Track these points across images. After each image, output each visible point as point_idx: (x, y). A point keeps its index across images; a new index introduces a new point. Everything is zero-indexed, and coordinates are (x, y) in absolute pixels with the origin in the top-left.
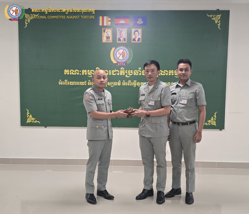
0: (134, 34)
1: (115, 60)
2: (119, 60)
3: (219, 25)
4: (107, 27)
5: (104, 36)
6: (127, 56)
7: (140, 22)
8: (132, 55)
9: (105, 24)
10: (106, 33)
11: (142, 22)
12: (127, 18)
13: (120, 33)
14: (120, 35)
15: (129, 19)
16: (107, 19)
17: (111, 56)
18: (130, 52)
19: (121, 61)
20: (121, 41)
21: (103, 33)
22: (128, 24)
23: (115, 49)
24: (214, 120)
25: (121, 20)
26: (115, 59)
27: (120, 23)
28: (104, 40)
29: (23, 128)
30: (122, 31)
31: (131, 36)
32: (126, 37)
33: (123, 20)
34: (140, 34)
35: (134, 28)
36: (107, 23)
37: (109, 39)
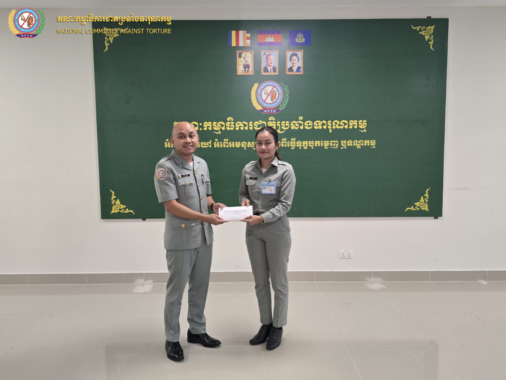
0: (290, 60)
1: (260, 105)
2: (266, 105)
3: (431, 43)
4: (244, 49)
5: (240, 63)
6: (280, 97)
7: (300, 39)
8: (287, 95)
9: (241, 44)
10: (242, 59)
11: (304, 40)
12: (279, 34)
13: (267, 59)
14: (267, 61)
15: (281, 35)
16: (244, 36)
17: (252, 98)
18: (284, 91)
19: (270, 106)
20: (268, 72)
21: (238, 59)
22: (279, 44)
23: (259, 85)
24: (425, 202)
25: (268, 37)
26: (259, 103)
27: (266, 43)
28: (240, 70)
29: (105, 222)
30: (270, 54)
31: (286, 63)
32: (277, 66)
33: (271, 37)
34: (300, 60)
35: (290, 49)
36: (244, 42)
37: (248, 69)
